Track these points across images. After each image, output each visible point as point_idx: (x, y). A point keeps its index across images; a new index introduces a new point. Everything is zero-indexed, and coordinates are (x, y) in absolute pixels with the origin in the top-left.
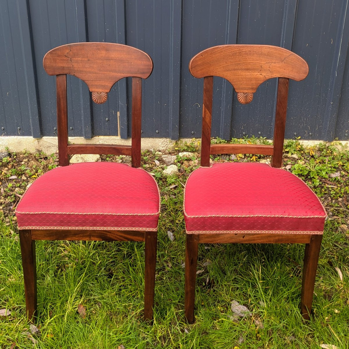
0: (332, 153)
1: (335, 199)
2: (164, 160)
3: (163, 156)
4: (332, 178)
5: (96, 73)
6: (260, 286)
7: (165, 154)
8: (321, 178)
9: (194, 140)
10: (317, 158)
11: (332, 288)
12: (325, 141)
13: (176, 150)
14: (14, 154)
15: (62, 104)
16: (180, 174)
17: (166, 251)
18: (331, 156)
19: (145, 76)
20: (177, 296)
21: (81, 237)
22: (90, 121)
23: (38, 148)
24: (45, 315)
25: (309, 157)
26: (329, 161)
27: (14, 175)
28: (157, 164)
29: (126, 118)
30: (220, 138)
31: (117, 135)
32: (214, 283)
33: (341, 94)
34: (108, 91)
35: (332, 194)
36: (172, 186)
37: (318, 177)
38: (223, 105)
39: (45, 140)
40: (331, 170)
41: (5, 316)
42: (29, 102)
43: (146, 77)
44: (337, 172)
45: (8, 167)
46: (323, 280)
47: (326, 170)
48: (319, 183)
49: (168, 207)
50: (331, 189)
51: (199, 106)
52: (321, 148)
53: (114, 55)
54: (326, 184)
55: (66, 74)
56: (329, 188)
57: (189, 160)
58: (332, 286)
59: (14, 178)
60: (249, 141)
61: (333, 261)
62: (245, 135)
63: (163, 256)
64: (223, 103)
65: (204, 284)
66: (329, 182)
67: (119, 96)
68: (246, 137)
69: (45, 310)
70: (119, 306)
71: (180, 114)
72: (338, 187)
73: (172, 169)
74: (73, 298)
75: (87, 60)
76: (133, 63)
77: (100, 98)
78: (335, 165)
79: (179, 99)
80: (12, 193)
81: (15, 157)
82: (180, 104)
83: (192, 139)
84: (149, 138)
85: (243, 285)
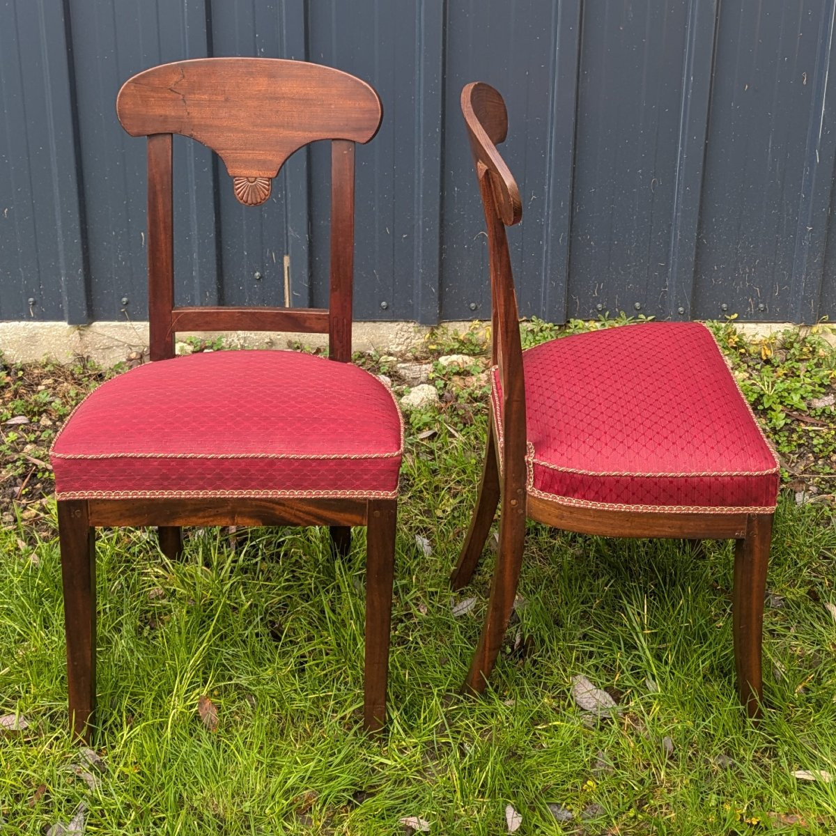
0: (813, 352)
1: (823, 457)
2: (403, 373)
3: (399, 365)
4: (815, 409)
5: (243, 131)
6: (645, 645)
7: (405, 361)
8: (791, 410)
9: (477, 326)
10: (778, 366)
11: (819, 650)
12: (798, 324)
13: (432, 352)
14: (19, 365)
15: (160, 207)
16: (443, 405)
17: (414, 577)
18: (811, 360)
19: (362, 138)
20: (443, 677)
21: (210, 516)
22: (214, 279)
23: (78, 351)
24: (116, 726)
25: (758, 363)
26: (808, 371)
27: (20, 415)
29: (306, 270)
30: (541, 321)
32: (533, 644)
33: (830, 206)
34: (272, 174)
35: (816, 446)
36: (424, 433)
37: (780, 407)
38: (547, 235)
39: (99, 330)
40: (813, 391)
41: (13, 731)
42: (60, 232)
43: (367, 139)
44: (826, 394)
45: (3, 398)
46: (798, 633)
47: (802, 392)
48: (784, 422)
49: (414, 479)
50: (814, 435)
52: (789, 340)
53: (287, 87)
54: (802, 424)
55: (172, 134)
56: (809, 431)
57: (464, 373)
58: (818, 647)
59: (19, 422)
61: (821, 589)
62: (602, 312)
63: (406, 589)
64: (547, 232)
65: (509, 650)
66: (808, 419)
67: (289, 215)
68: (604, 316)
69: (115, 712)
70: (301, 701)
71: (441, 260)
72: (830, 429)
73: (422, 394)
74: (186, 683)
75: (223, 99)
76: (333, 107)
77: (253, 191)
78: (822, 378)
79: (438, 221)
80: (16, 457)
81: (20, 373)
82: (440, 233)
83: (470, 323)
84: (365, 322)
85: (606, 644)
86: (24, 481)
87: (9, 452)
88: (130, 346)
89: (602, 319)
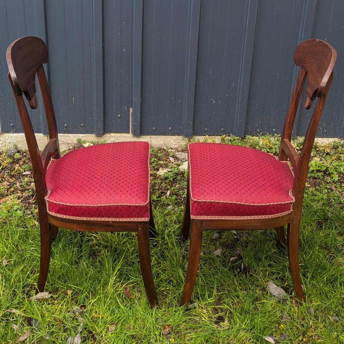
2: (178, 157)
3: (176, 153)
7: (178, 151)
8: (340, 174)
9: (208, 138)
10: (332, 155)
12: (340, 138)
14: (24, 151)
22: (102, 117)
24: (87, 297)
25: (324, 154)
27: (28, 171)
28: (172, 161)
29: (139, 114)
30: (234, 136)
31: (129, 133)
32: (249, 269)
37: (336, 173)
38: (238, 101)
45: (19, 164)
48: (338, 178)
51: (214, 102)
52: (336, 145)
59: (27, 174)
60: (264, 139)
62: (259, 133)
64: (239, 99)
65: (239, 270)
67: (133, 91)
68: (260, 134)
71: (194, 110)
79: (194, 95)
80: (29, 188)
81: (25, 154)
82: (194, 100)
83: (205, 137)
84: (162, 135)
85: (281, 269)
86: (33, 197)
87: (25, 186)
88: (68, 144)
89: (259, 135)
